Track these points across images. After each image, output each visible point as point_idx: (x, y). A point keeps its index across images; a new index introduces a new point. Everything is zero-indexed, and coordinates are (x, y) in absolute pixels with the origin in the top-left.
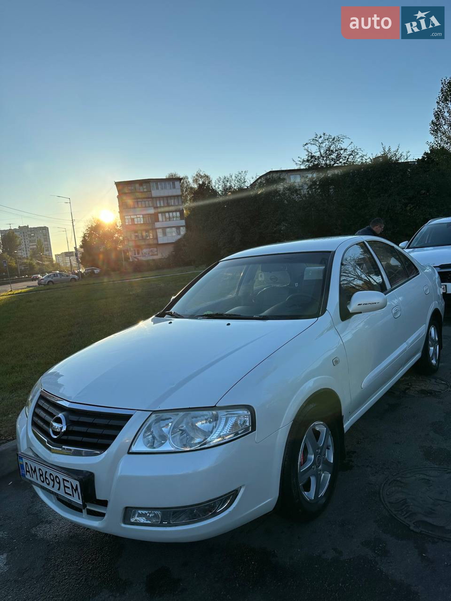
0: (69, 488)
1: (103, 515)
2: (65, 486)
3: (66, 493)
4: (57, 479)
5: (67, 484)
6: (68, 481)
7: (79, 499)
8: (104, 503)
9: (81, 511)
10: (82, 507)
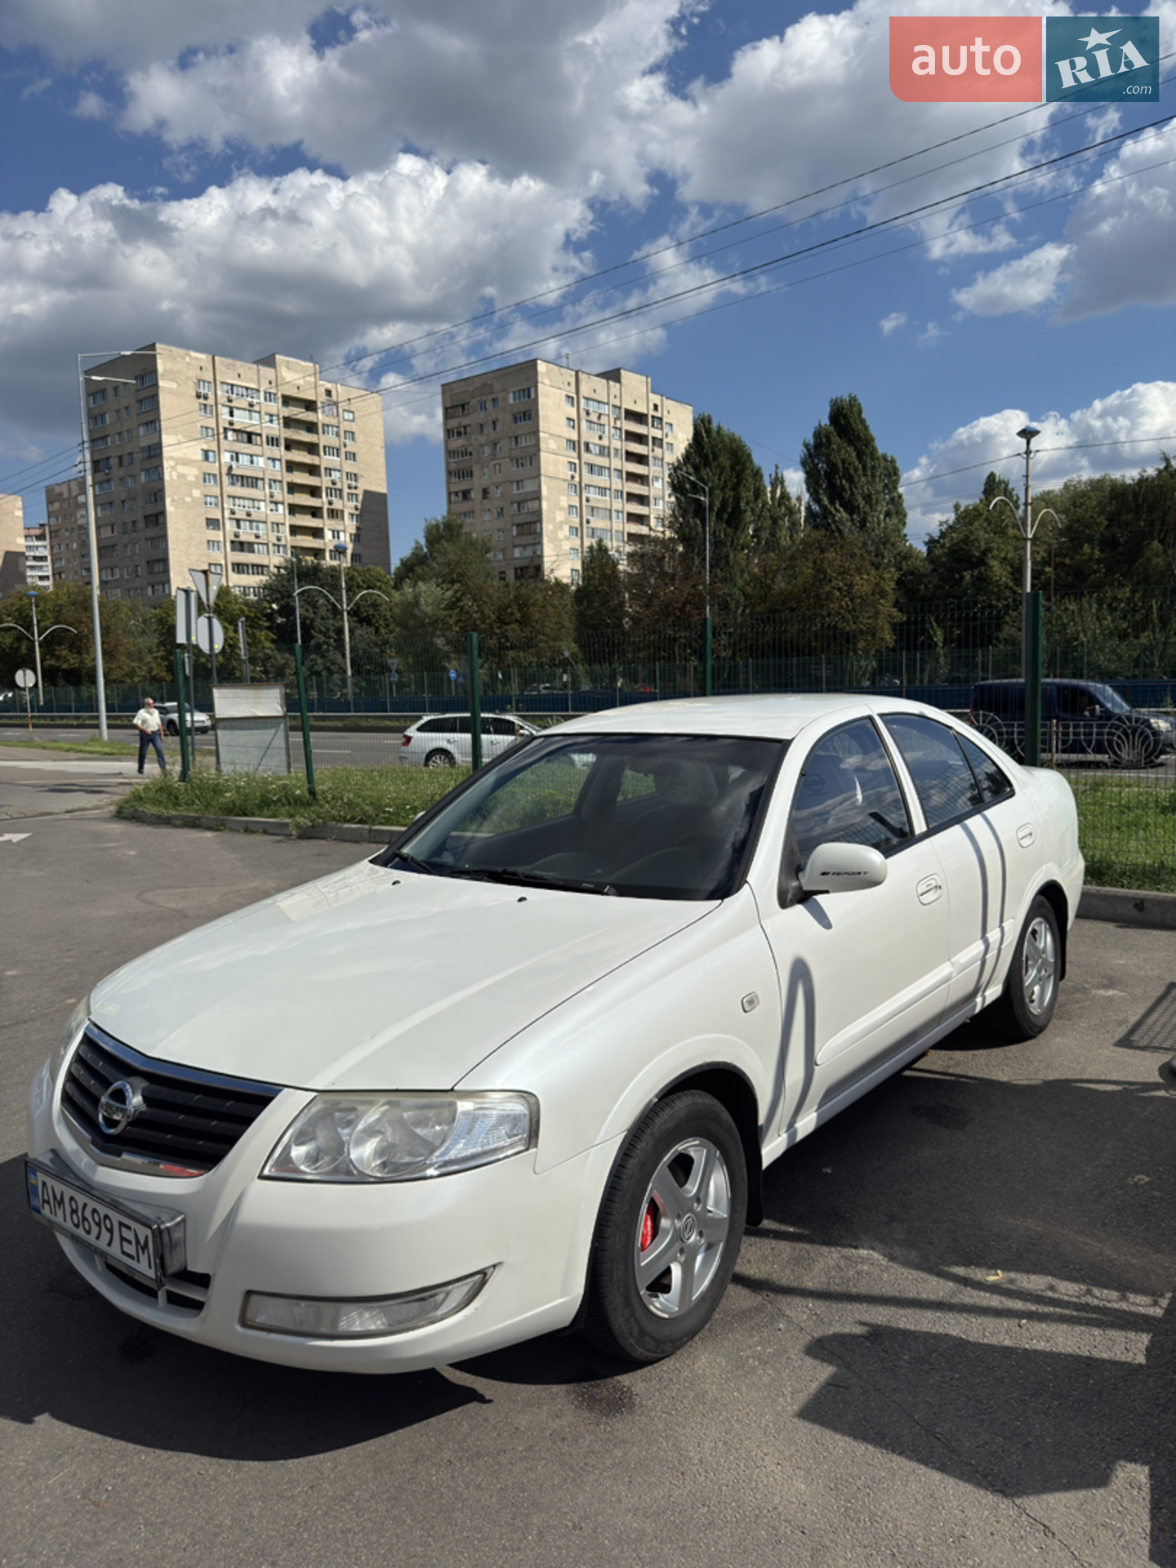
0: (129, 1242)
1: (198, 1306)
2: (122, 1239)
3: (124, 1253)
4: (107, 1222)
5: (126, 1233)
6: (129, 1228)
7: (150, 1267)
8: (203, 1281)
9: (153, 1294)
10: (154, 1286)
